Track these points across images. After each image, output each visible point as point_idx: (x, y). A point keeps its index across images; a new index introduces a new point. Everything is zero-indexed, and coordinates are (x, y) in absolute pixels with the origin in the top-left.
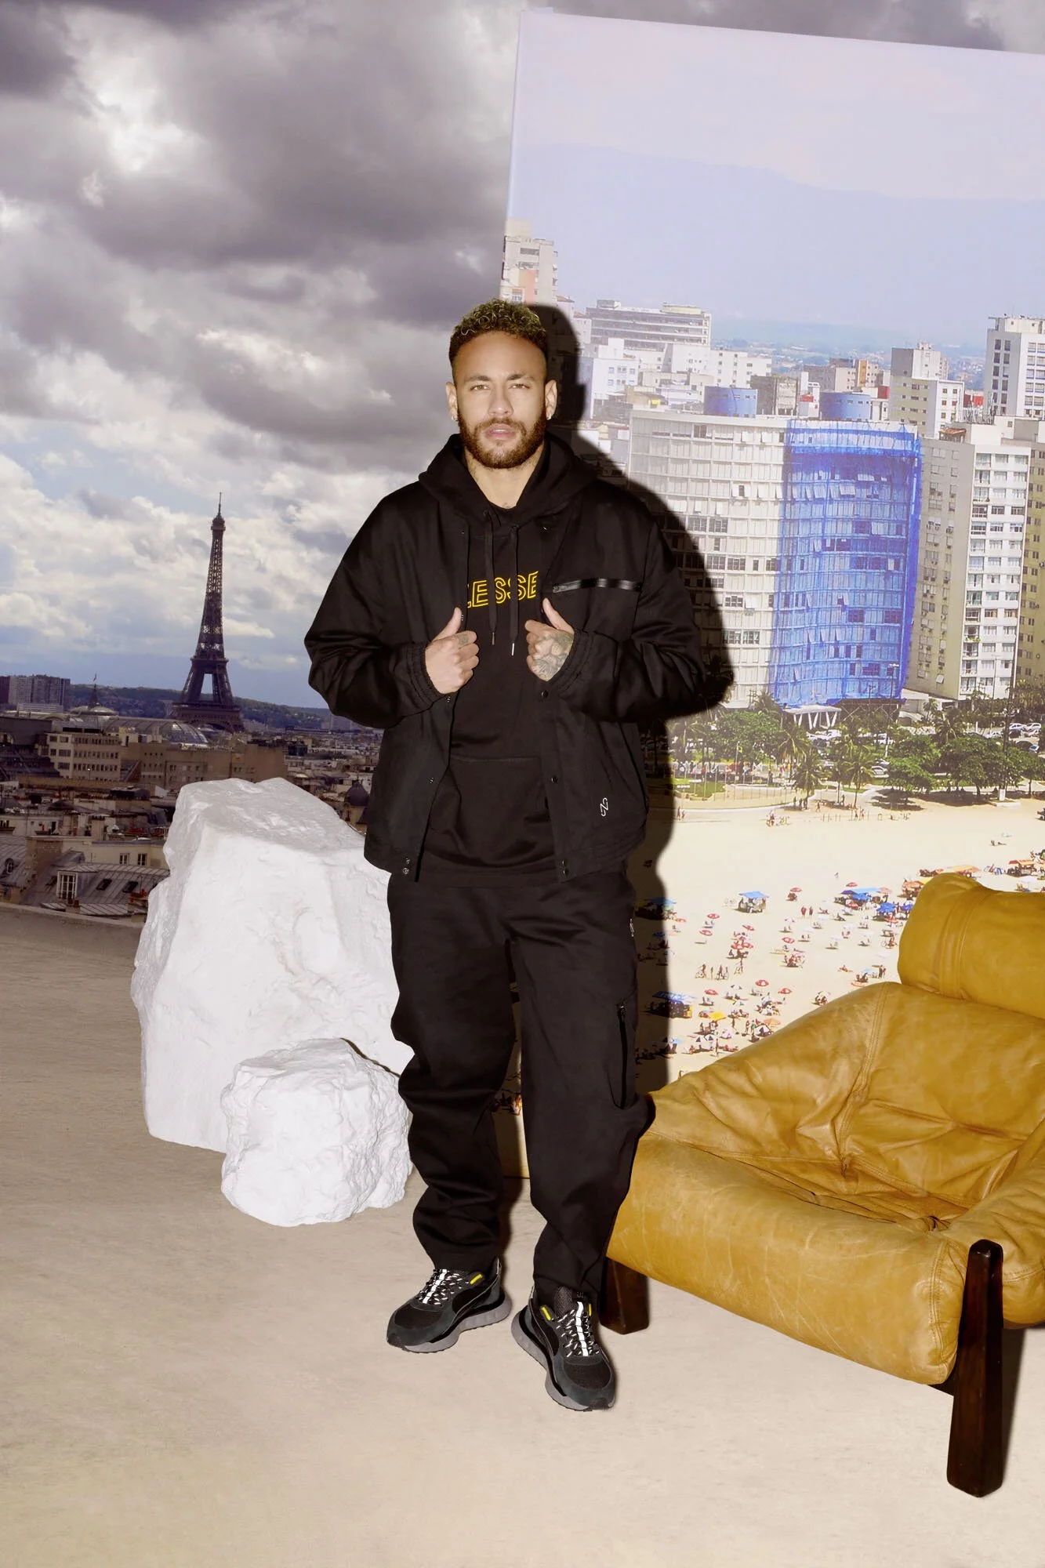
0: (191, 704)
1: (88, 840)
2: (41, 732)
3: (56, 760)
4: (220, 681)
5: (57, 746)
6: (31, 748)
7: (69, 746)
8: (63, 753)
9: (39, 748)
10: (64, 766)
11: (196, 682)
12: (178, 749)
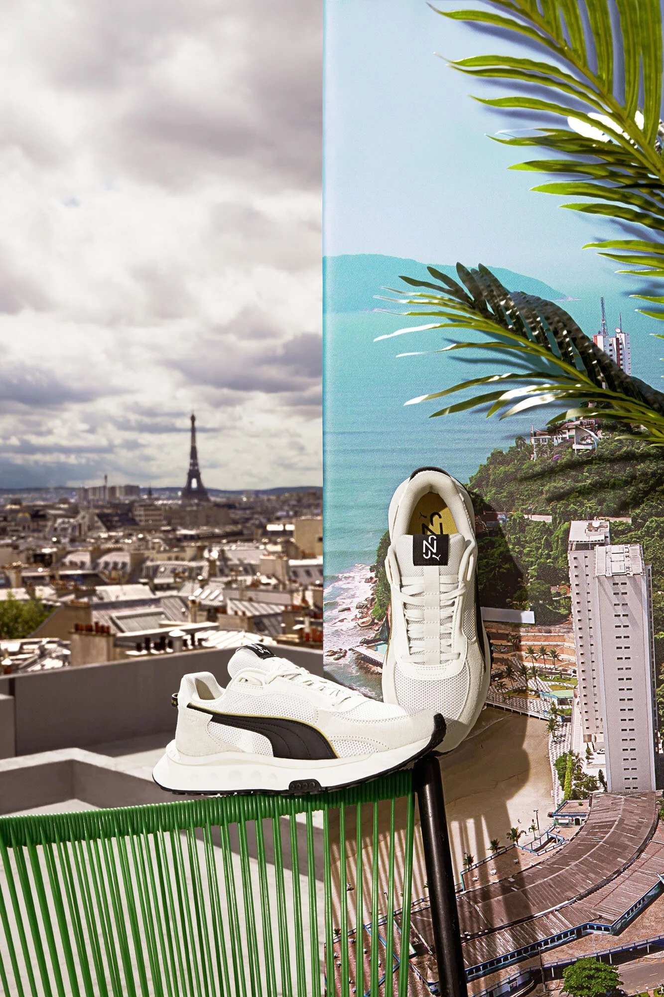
0: (188, 492)
1: (154, 552)
2: (130, 507)
3: (137, 519)
4: (199, 482)
5: (137, 513)
6: (127, 514)
7: (142, 513)
8: (140, 516)
9: (130, 515)
10: (141, 521)
11: (190, 482)
12: (185, 511)
